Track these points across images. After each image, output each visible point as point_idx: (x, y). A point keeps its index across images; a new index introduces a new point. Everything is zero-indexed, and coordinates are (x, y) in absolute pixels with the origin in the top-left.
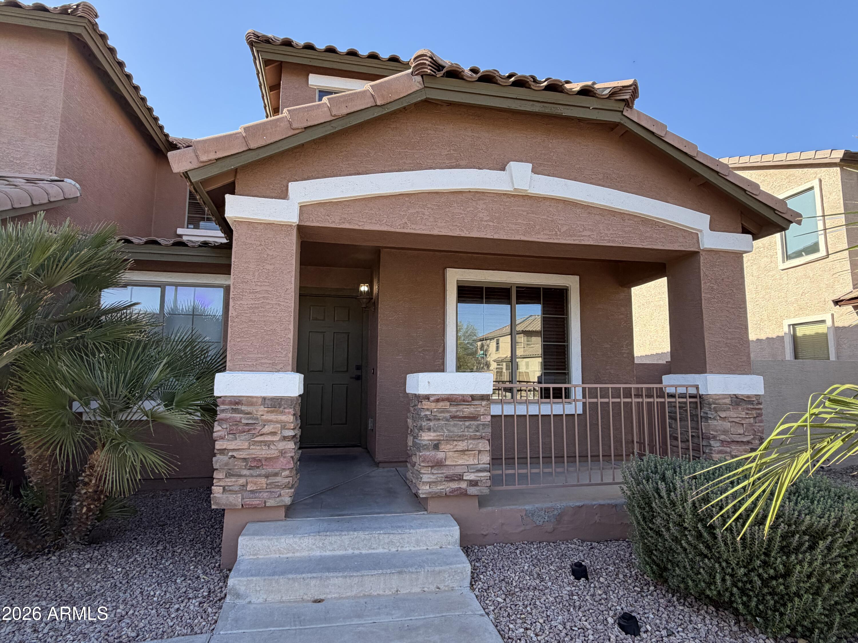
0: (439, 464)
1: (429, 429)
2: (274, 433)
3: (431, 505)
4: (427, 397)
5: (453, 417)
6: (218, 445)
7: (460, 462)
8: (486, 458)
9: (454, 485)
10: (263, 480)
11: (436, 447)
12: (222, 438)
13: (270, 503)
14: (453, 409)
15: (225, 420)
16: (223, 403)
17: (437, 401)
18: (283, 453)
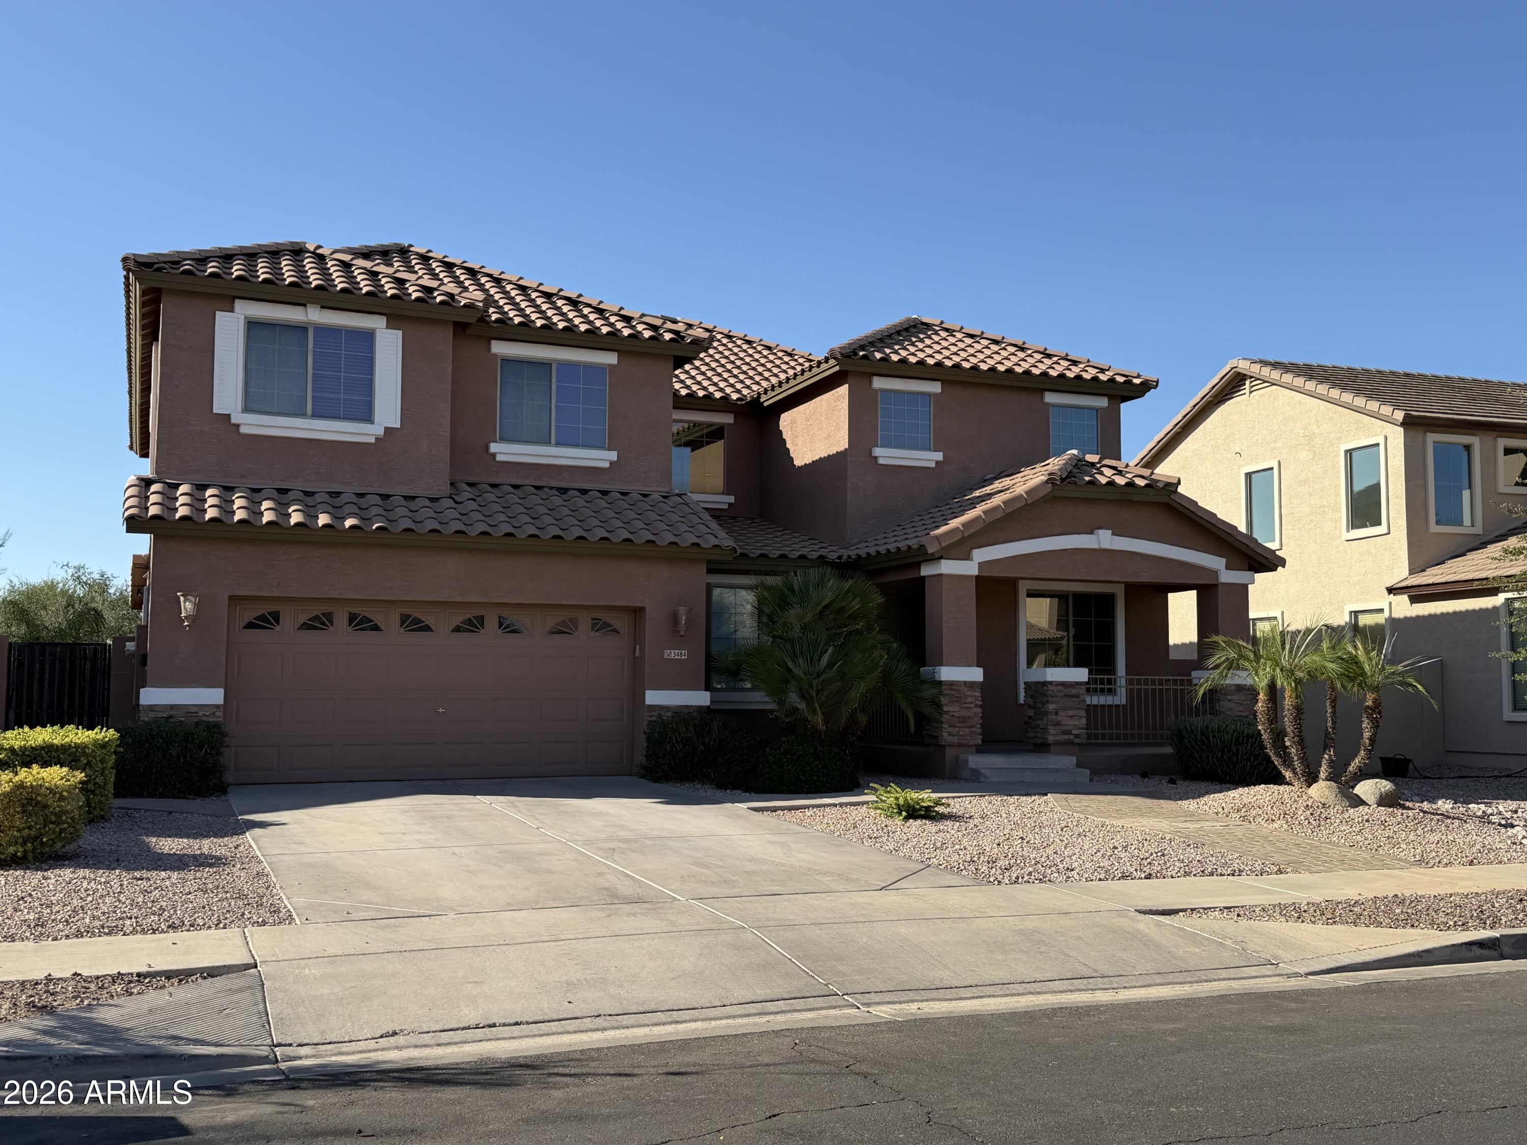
0: (1058, 724)
1: (1052, 703)
2: (971, 703)
3: (1053, 748)
4: (1051, 683)
5: (1066, 696)
6: (945, 709)
7: (1070, 723)
8: (1084, 721)
9: (1066, 737)
10: (968, 730)
11: (1056, 713)
12: (946, 705)
13: (972, 743)
14: (1065, 690)
15: (946, 695)
16: (945, 685)
17: (1057, 685)
18: (976, 714)
